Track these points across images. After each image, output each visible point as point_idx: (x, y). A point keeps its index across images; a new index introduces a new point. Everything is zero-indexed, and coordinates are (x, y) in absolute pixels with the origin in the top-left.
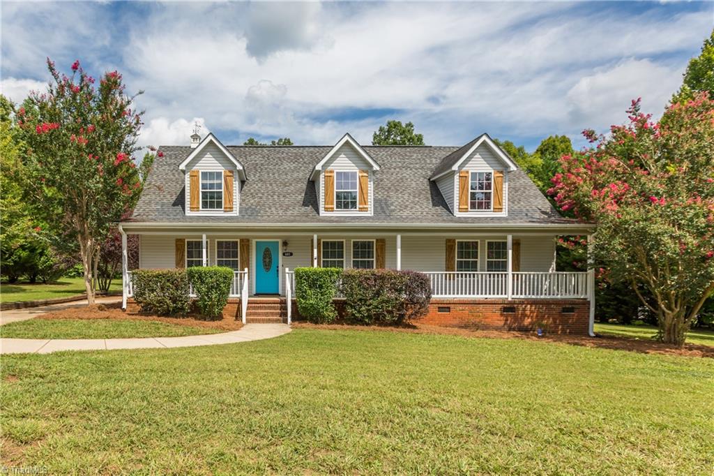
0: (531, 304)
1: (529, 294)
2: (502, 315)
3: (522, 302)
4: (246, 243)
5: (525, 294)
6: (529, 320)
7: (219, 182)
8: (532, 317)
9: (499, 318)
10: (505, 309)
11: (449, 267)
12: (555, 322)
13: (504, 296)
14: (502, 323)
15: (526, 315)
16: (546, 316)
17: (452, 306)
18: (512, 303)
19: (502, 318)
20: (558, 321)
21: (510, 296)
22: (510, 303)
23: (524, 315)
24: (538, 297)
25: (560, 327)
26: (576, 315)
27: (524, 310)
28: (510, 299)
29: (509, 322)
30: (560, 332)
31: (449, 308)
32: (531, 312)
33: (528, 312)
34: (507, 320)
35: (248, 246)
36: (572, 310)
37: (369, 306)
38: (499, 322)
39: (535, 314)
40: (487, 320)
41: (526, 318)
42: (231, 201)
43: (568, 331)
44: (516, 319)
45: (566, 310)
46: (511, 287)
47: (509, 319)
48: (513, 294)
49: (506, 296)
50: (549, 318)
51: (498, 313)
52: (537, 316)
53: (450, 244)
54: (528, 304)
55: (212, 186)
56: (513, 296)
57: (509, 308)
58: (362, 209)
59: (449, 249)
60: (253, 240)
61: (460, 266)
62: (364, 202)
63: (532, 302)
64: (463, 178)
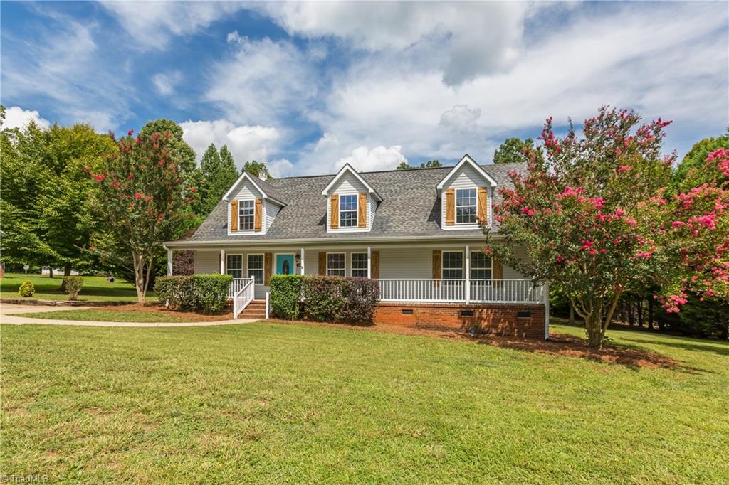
0: (487, 309)
1: (486, 299)
2: (459, 318)
3: (478, 307)
4: (269, 256)
5: (483, 299)
6: (486, 323)
7: (252, 208)
8: (488, 321)
9: (457, 321)
10: (463, 313)
11: (436, 275)
12: (511, 326)
13: (463, 301)
14: (460, 325)
15: (482, 319)
16: (502, 320)
17: (415, 309)
18: (470, 307)
19: (460, 321)
20: (514, 325)
21: (468, 301)
22: (467, 307)
23: (480, 319)
24: (495, 302)
25: (516, 330)
26: (532, 319)
27: (480, 313)
28: (467, 304)
29: (466, 325)
30: (516, 335)
31: (412, 311)
32: (488, 316)
33: (484, 316)
34: (464, 323)
35: (271, 258)
36: (528, 315)
37: (320, 305)
38: (457, 324)
39: (491, 318)
40: (446, 322)
41: (483, 321)
42: (260, 223)
43: (524, 334)
44: (472, 321)
45: (521, 314)
46: (468, 293)
47: (467, 322)
48: (471, 299)
49: (464, 301)
50: (505, 321)
51: (456, 316)
52: (493, 320)
53: (436, 254)
54: (484, 308)
55: (247, 212)
56: (471, 301)
57: (466, 312)
58: (361, 226)
59: (436, 259)
60: (275, 255)
61: (446, 274)
62: (363, 219)
63: (489, 307)
64: (450, 195)
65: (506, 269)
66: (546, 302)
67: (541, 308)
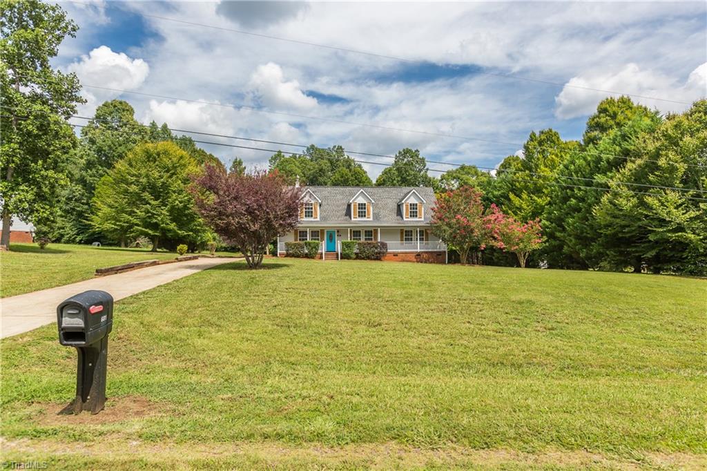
1: (426, 249)
3: (422, 252)
4: (322, 231)
5: (424, 249)
6: (425, 259)
7: (311, 207)
9: (414, 258)
10: (417, 255)
11: (402, 240)
14: (415, 260)
16: (431, 258)
17: (399, 254)
18: (420, 253)
19: (416, 258)
20: (435, 259)
21: (419, 250)
22: (418, 253)
23: (423, 257)
24: (429, 250)
25: (436, 261)
26: (442, 257)
27: (424, 255)
29: (418, 260)
31: (397, 255)
32: (426, 256)
35: (323, 233)
37: (366, 253)
40: (410, 258)
42: (316, 215)
44: (420, 258)
45: (438, 255)
46: (418, 246)
47: (418, 258)
49: (417, 250)
51: (414, 256)
52: (428, 257)
53: (402, 231)
55: (309, 209)
57: (418, 255)
58: (368, 218)
59: (402, 233)
60: (325, 231)
61: (406, 239)
62: (369, 215)
63: (426, 252)
64: (407, 205)
65: (430, 236)
66: (446, 250)
67: (445, 252)
